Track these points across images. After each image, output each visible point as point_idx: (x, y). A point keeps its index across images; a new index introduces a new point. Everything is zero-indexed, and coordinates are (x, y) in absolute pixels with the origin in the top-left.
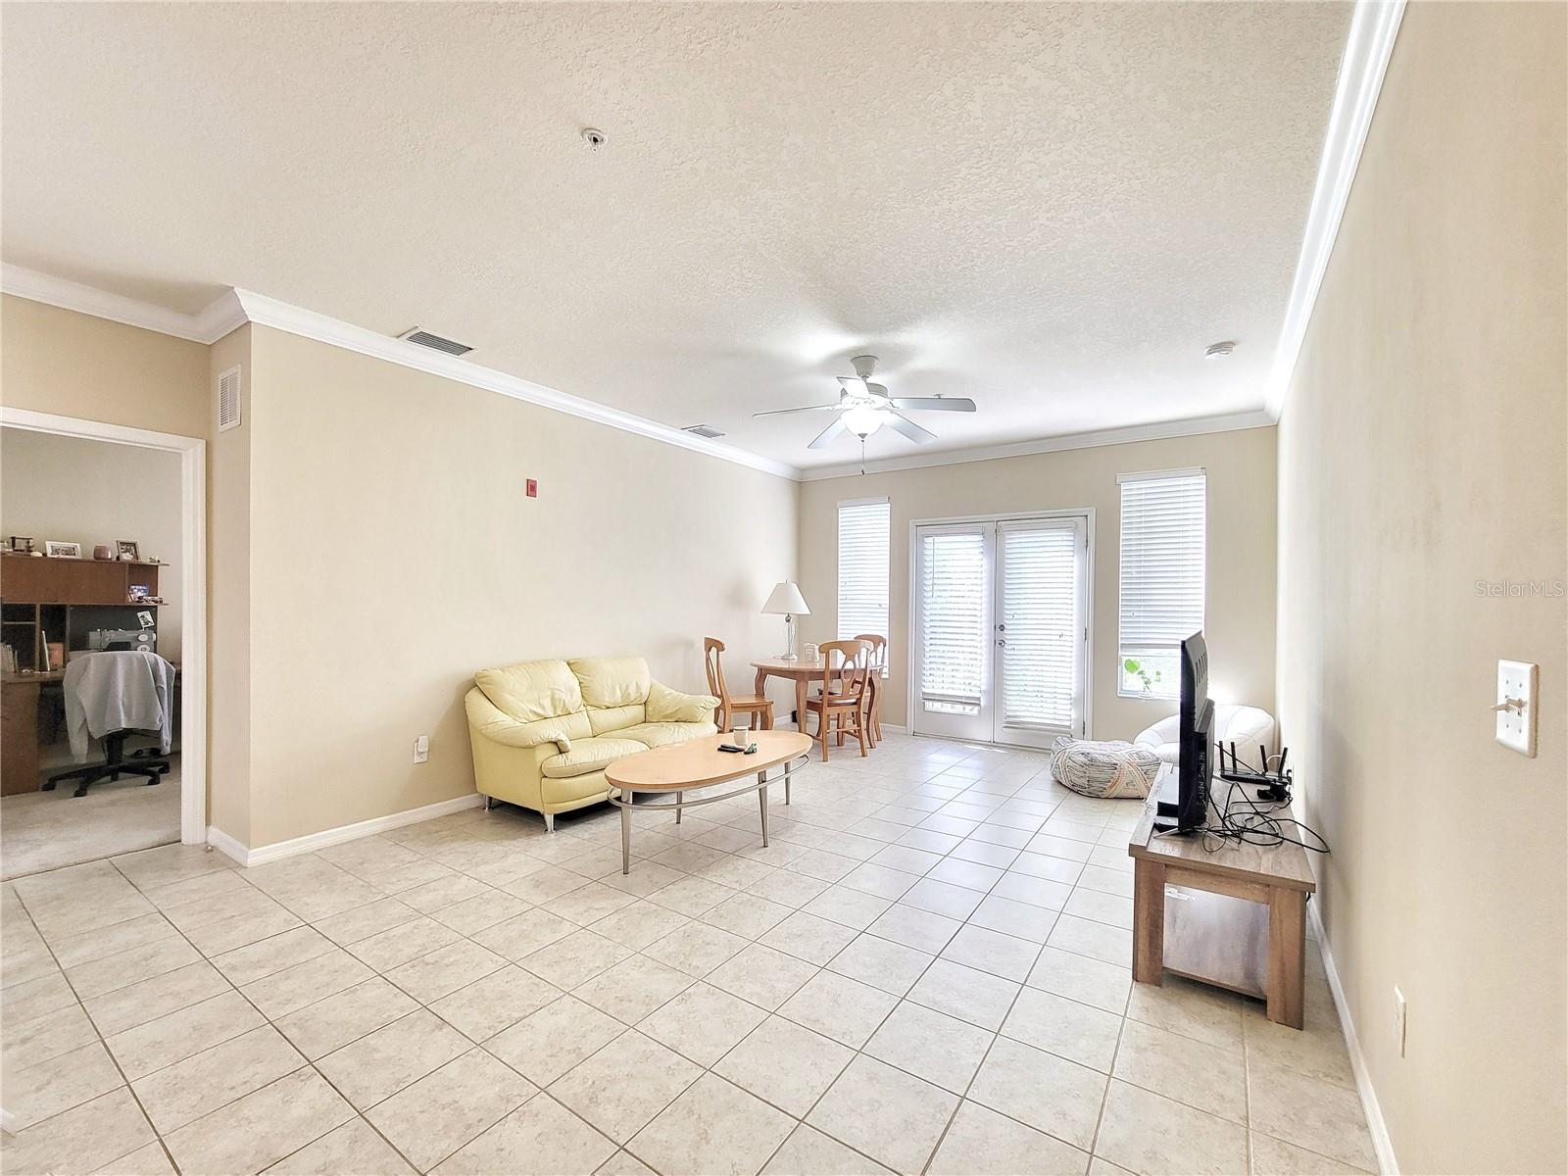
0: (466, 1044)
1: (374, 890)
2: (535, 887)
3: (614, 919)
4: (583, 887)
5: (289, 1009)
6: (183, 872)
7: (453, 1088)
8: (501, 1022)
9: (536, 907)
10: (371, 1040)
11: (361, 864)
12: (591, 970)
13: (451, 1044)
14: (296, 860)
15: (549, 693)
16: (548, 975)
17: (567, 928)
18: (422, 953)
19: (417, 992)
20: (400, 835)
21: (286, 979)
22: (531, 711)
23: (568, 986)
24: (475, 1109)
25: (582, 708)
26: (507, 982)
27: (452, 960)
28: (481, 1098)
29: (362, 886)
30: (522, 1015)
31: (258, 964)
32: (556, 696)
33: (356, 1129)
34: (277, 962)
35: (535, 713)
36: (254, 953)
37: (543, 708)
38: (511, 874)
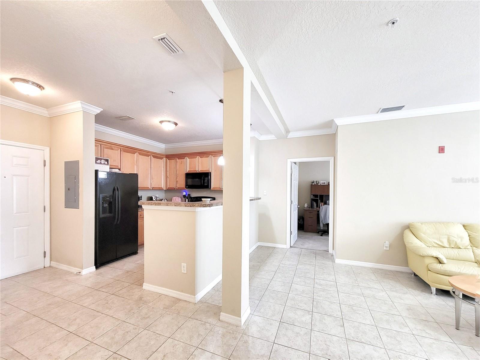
0: (343, 336)
1: (357, 282)
2: (407, 309)
3: (431, 341)
4: (428, 321)
5: (318, 298)
6: (325, 258)
7: (331, 343)
8: (357, 339)
9: (401, 316)
10: (326, 317)
11: (359, 274)
12: (402, 349)
13: (340, 333)
14: (346, 266)
15: (446, 237)
16: (384, 338)
17: (406, 330)
18: (354, 305)
19: (344, 314)
20: (375, 271)
21: (323, 291)
22: (434, 242)
23: (388, 347)
24: (331, 352)
25: (469, 247)
26: (369, 330)
27: (360, 312)
28: (335, 351)
29: (355, 280)
30: (365, 342)
31: (321, 285)
32: (450, 239)
33: (308, 332)
34: (324, 287)
35: (436, 243)
36: (323, 282)
37: (442, 242)
38: (402, 300)
